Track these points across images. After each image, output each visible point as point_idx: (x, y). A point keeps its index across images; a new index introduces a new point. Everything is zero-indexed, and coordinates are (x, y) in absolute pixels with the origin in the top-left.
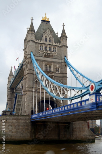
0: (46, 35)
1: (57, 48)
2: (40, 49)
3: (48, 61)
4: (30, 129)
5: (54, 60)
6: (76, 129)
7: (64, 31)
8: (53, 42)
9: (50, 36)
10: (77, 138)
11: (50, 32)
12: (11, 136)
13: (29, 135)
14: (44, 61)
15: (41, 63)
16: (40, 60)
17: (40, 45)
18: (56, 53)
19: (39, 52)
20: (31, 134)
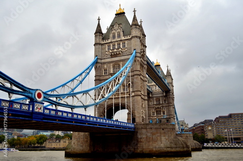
0: (114, 31)
1: (126, 42)
2: (107, 50)
3: (116, 61)
4: (89, 141)
5: (123, 58)
6: (141, 140)
7: (135, 19)
8: (122, 36)
9: (119, 30)
10: (144, 151)
11: (118, 26)
12: (74, 149)
13: (88, 148)
14: (112, 62)
15: (109, 65)
16: (107, 62)
17: (107, 46)
18: (125, 49)
19: (107, 53)
20: (90, 147)
